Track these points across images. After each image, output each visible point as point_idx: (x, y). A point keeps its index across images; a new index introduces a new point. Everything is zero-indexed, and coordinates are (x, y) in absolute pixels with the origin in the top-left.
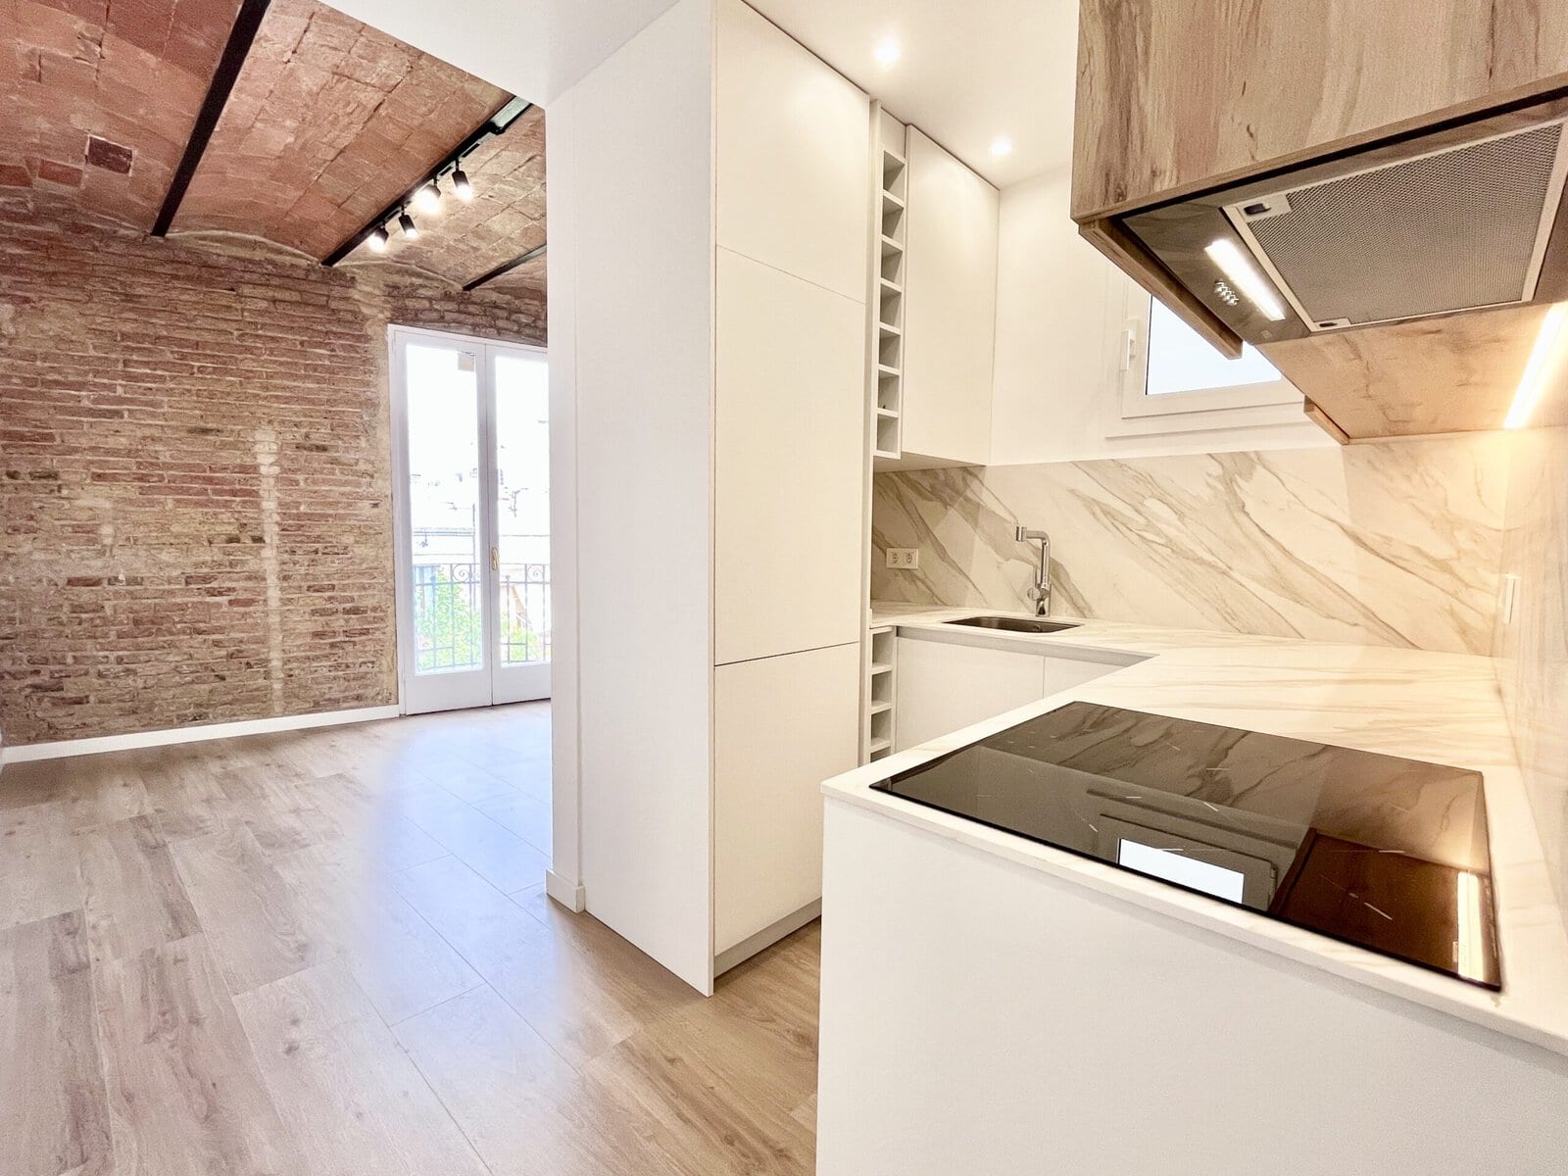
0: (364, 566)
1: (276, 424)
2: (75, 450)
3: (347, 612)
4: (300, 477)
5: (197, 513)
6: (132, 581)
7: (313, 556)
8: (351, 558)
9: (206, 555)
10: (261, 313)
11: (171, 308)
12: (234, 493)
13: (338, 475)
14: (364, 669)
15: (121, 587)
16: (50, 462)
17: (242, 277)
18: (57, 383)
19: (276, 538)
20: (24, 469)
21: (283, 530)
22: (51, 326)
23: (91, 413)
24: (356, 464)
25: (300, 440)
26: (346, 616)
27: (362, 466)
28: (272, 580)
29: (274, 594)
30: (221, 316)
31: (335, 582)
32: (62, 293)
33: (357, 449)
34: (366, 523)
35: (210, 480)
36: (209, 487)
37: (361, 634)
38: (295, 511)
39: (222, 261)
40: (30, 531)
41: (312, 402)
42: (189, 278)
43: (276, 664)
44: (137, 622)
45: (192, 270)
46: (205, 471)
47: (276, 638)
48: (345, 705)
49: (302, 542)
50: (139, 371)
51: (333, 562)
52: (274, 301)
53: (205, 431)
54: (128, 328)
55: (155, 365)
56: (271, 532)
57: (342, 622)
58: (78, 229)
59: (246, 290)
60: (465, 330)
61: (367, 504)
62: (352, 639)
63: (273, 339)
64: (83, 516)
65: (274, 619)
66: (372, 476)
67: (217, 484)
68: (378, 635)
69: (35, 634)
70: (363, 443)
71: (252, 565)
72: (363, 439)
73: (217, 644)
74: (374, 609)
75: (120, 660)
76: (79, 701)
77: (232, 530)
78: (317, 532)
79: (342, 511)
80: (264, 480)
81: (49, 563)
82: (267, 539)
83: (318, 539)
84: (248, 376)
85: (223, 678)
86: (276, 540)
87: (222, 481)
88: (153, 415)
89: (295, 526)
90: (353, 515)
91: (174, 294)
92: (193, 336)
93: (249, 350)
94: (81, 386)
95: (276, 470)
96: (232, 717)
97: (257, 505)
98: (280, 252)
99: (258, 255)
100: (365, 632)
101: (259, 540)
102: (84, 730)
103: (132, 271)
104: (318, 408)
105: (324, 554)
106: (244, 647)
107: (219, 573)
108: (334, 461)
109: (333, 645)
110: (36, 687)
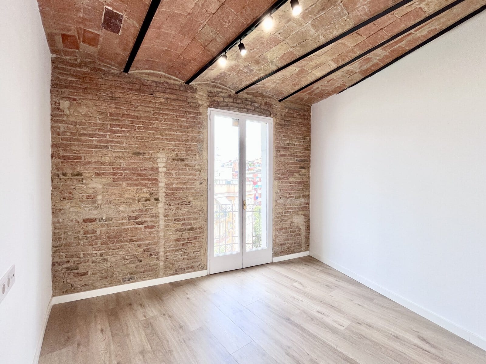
0: (196, 209)
1: (165, 150)
2: (90, 163)
3: (189, 230)
4: (174, 172)
5: (134, 189)
6: (108, 219)
7: (177, 206)
8: (191, 206)
9: (137, 207)
10: (161, 103)
11: (128, 102)
12: (149, 180)
13: (188, 171)
14: (195, 254)
15: (104, 222)
16: (79, 169)
17: (156, 89)
18: (84, 135)
19: (164, 198)
20: (69, 171)
21: (166, 195)
22: (83, 110)
23: (96, 147)
24: (195, 166)
25: (174, 156)
26: (188, 232)
27: (197, 167)
28: (161, 217)
29: (162, 223)
30: (147, 105)
31: (185, 217)
32: (88, 96)
33: (195, 160)
34: (197, 191)
35: (139, 175)
36: (139, 177)
37: (194, 239)
38: (171, 187)
39: (149, 82)
40: (70, 199)
41: (179, 140)
42: (136, 90)
43: (161, 254)
44: (109, 238)
45: (138, 87)
46: (138, 171)
47: (162, 242)
48: (187, 271)
49: (173, 200)
50: (115, 129)
51: (184, 208)
52: (167, 99)
53: (139, 154)
54: (112, 111)
55: (122, 126)
56: (162, 196)
57: (187, 234)
58: (95, 70)
59: (157, 94)
60: (235, 110)
61: (198, 183)
62: (191, 241)
63: (166, 114)
64: (91, 191)
65: (161, 234)
66: (200, 171)
67: (142, 176)
68: (200, 239)
69: (68, 245)
70: (197, 157)
71: (154, 211)
72: (197, 155)
73: (139, 246)
74: (199, 228)
75: (101, 255)
76: (84, 274)
77: (147, 196)
78: (179, 195)
79: (189, 186)
80: (160, 174)
81: (77, 213)
82: (160, 199)
83: (180, 198)
84: (156, 130)
85: (141, 261)
86: (164, 200)
87: (145, 175)
88: (120, 147)
89: (171, 193)
90: (192, 188)
91: (130, 96)
92: (136, 114)
93: (157, 119)
94: (92, 136)
95: (165, 169)
96: (143, 279)
97: (157, 185)
98: (170, 79)
99: (162, 80)
100: (195, 238)
101: (157, 200)
102: (86, 287)
103: (115, 87)
104: (181, 143)
105: (181, 205)
106: (149, 247)
107: (142, 215)
108: (187, 165)
109: (183, 245)
110: (68, 269)
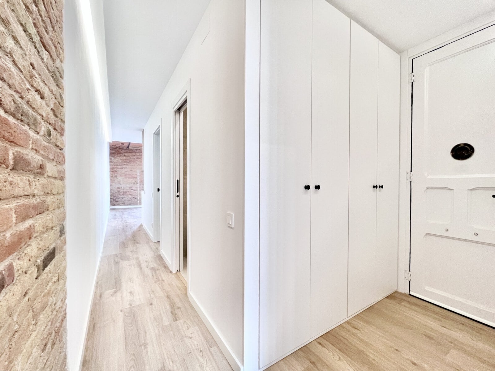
1: (139, 169)
2: (119, 173)
4: (142, 175)
5: (130, 180)
6: (124, 188)
9: (131, 185)
10: (138, 156)
11: (129, 156)
12: (135, 177)
15: (122, 189)
16: (116, 174)
18: (117, 166)
20: (114, 175)
22: (117, 159)
23: (120, 169)
28: (138, 188)
29: (138, 190)
30: (134, 156)
32: (118, 156)
35: (132, 176)
39: (134, 150)
40: (114, 182)
42: (131, 153)
43: (139, 199)
44: (124, 193)
47: (139, 196)
50: (125, 164)
52: (140, 154)
53: (132, 170)
54: (124, 159)
55: (127, 163)
58: (120, 149)
59: (137, 153)
63: (139, 158)
64: (119, 180)
65: (138, 193)
69: (114, 194)
71: (136, 186)
73: (132, 196)
75: (122, 197)
76: (118, 202)
77: (134, 182)
80: (138, 176)
81: (116, 186)
82: (138, 183)
84: (137, 163)
85: (132, 200)
88: (126, 169)
89: (141, 181)
92: (131, 159)
93: (137, 160)
94: (119, 166)
95: (139, 174)
96: (133, 205)
97: (137, 179)
99: (138, 149)
102: (118, 205)
103: (125, 152)
107: (133, 187)
110: (114, 200)
